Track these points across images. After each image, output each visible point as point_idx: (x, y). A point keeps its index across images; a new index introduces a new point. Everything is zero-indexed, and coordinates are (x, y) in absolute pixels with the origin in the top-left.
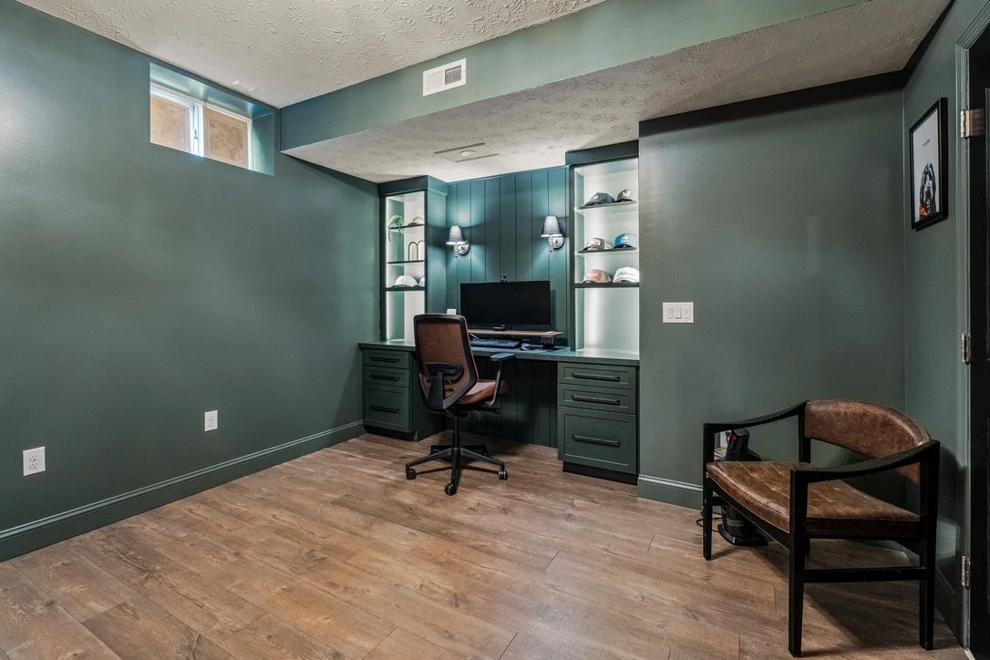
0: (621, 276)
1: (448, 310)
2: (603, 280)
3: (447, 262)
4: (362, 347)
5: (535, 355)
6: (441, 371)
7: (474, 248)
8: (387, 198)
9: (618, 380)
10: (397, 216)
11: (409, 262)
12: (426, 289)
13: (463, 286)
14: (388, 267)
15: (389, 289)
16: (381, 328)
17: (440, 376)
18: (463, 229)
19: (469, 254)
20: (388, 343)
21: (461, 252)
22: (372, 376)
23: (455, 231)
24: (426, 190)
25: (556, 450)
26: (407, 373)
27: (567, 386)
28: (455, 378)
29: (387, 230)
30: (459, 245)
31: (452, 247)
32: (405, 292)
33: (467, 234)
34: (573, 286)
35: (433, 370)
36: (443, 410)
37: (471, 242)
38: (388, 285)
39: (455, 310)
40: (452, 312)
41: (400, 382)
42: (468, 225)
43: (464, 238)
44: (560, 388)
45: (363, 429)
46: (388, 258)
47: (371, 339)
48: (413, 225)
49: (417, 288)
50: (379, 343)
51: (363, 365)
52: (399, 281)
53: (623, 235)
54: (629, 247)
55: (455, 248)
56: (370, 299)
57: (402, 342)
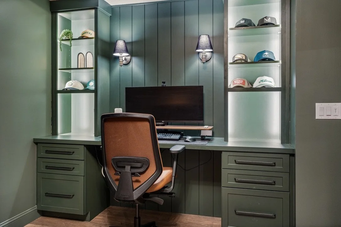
0: (262, 83)
1: (116, 109)
2: (246, 86)
3: (111, 69)
4: (37, 142)
5: (196, 146)
6: (128, 165)
7: (134, 60)
8: (59, 14)
9: (274, 165)
10: (67, 30)
11: (78, 69)
12: (95, 91)
13: (128, 90)
14: (59, 73)
15: (61, 92)
16: (52, 125)
17: (128, 168)
18: (126, 43)
19: (131, 63)
20: (59, 138)
21: (124, 62)
22: (47, 167)
23: (120, 44)
24: (96, 9)
25: (220, 219)
26: (82, 164)
27: (229, 171)
28: (141, 170)
29: (59, 41)
30: (124, 56)
31: (117, 58)
32: (72, 94)
33: (129, 47)
34: (227, 90)
35: (119, 164)
36: (133, 201)
37: (132, 54)
38: (59, 88)
39: (121, 109)
40: (118, 111)
41: (74, 172)
42: (130, 40)
43: (127, 51)
44: (224, 173)
45: (38, 214)
46: (59, 66)
47: (44, 135)
48: (82, 38)
49: (86, 90)
50: (50, 138)
51: (38, 157)
52: (68, 85)
53: (264, 51)
54: (270, 60)
55: (120, 58)
56: (43, 100)
57: (69, 136)
